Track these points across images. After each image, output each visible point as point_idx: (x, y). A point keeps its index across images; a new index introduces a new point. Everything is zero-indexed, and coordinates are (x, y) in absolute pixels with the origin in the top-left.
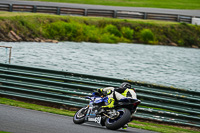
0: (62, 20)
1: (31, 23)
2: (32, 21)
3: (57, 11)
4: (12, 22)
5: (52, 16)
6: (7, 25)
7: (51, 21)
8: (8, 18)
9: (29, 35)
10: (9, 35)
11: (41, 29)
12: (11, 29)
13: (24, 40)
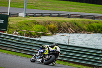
0: (96, 22)
1: (80, 24)
2: (80, 22)
3: (93, 18)
4: (70, 23)
5: (91, 20)
6: (67, 25)
7: (90, 23)
8: (68, 21)
9: (79, 30)
10: (69, 30)
11: (85, 27)
12: (69, 27)
13: (76, 32)
